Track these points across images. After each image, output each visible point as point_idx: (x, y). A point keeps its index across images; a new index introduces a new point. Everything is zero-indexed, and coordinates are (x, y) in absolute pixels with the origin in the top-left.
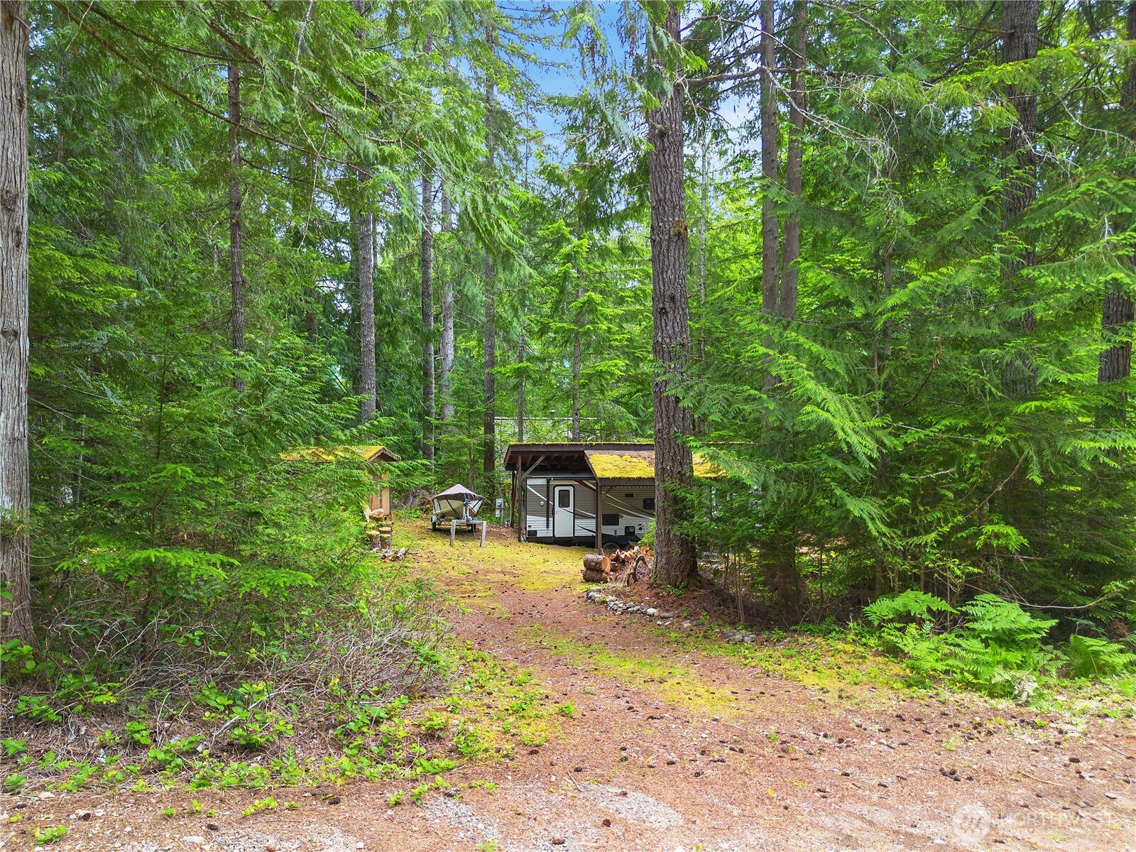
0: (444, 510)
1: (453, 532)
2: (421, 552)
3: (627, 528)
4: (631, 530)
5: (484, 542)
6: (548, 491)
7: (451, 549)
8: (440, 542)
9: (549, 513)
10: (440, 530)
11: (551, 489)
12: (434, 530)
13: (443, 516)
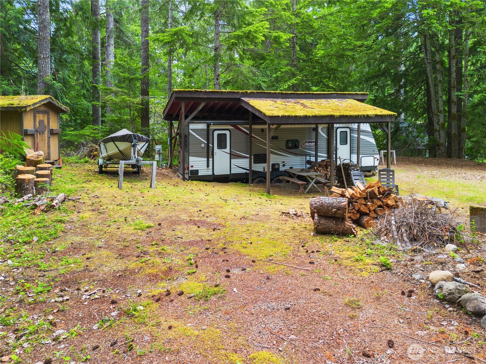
0: (111, 152)
1: (121, 174)
2: (85, 198)
3: (273, 165)
4: (277, 167)
5: (155, 183)
6: (208, 134)
7: (120, 192)
8: (107, 184)
9: (209, 154)
10: (107, 173)
11: (211, 133)
12: (101, 172)
13: (109, 158)
